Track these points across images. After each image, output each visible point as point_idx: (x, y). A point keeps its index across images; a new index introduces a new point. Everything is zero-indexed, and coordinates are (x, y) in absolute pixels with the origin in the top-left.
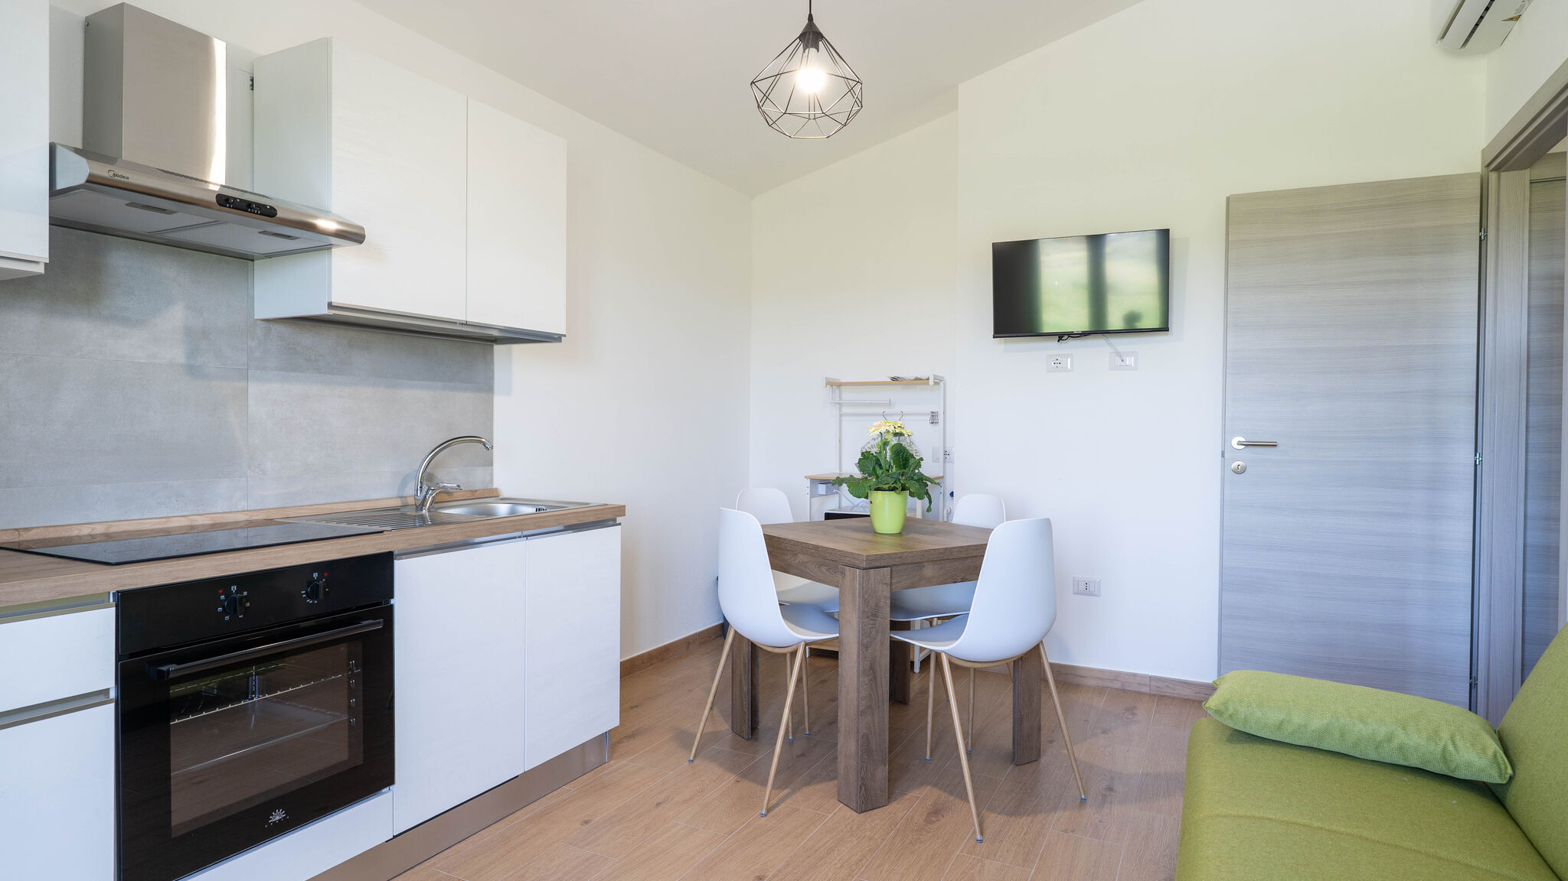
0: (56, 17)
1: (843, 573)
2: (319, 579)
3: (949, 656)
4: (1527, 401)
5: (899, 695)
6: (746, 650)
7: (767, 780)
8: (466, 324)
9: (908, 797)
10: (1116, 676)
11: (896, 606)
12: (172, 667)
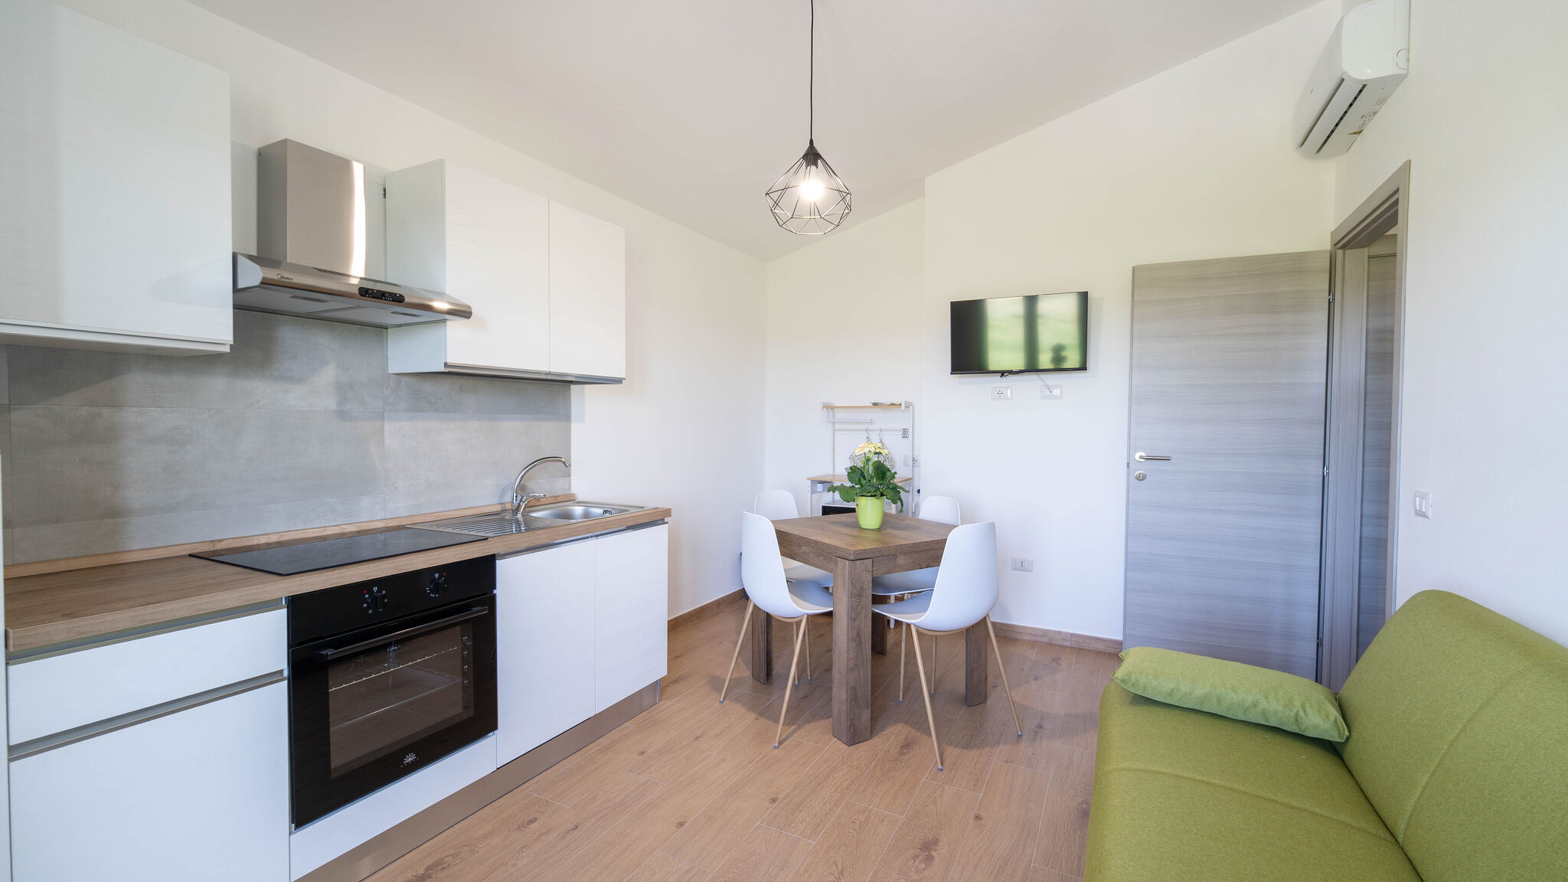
0: (236, 149)
1: (836, 563)
2: (440, 578)
3: (918, 628)
4: (1364, 427)
5: (879, 647)
6: (763, 617)
7: (779, 719)
8: (550, 373)
9: (886, 732)
10: (1046, 632)
11: (876, 583)
12: (330, 652)
